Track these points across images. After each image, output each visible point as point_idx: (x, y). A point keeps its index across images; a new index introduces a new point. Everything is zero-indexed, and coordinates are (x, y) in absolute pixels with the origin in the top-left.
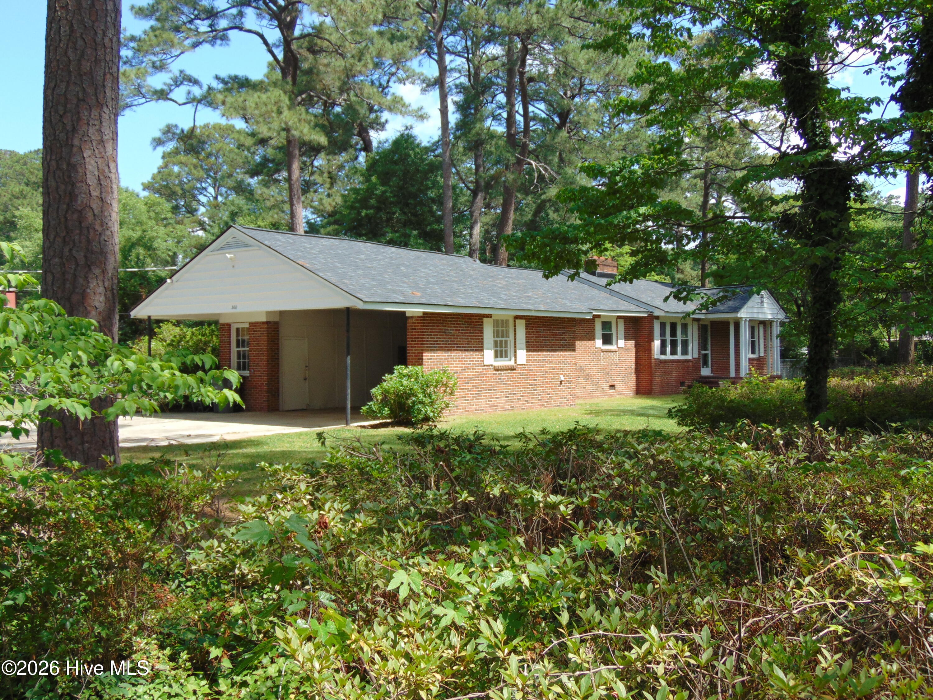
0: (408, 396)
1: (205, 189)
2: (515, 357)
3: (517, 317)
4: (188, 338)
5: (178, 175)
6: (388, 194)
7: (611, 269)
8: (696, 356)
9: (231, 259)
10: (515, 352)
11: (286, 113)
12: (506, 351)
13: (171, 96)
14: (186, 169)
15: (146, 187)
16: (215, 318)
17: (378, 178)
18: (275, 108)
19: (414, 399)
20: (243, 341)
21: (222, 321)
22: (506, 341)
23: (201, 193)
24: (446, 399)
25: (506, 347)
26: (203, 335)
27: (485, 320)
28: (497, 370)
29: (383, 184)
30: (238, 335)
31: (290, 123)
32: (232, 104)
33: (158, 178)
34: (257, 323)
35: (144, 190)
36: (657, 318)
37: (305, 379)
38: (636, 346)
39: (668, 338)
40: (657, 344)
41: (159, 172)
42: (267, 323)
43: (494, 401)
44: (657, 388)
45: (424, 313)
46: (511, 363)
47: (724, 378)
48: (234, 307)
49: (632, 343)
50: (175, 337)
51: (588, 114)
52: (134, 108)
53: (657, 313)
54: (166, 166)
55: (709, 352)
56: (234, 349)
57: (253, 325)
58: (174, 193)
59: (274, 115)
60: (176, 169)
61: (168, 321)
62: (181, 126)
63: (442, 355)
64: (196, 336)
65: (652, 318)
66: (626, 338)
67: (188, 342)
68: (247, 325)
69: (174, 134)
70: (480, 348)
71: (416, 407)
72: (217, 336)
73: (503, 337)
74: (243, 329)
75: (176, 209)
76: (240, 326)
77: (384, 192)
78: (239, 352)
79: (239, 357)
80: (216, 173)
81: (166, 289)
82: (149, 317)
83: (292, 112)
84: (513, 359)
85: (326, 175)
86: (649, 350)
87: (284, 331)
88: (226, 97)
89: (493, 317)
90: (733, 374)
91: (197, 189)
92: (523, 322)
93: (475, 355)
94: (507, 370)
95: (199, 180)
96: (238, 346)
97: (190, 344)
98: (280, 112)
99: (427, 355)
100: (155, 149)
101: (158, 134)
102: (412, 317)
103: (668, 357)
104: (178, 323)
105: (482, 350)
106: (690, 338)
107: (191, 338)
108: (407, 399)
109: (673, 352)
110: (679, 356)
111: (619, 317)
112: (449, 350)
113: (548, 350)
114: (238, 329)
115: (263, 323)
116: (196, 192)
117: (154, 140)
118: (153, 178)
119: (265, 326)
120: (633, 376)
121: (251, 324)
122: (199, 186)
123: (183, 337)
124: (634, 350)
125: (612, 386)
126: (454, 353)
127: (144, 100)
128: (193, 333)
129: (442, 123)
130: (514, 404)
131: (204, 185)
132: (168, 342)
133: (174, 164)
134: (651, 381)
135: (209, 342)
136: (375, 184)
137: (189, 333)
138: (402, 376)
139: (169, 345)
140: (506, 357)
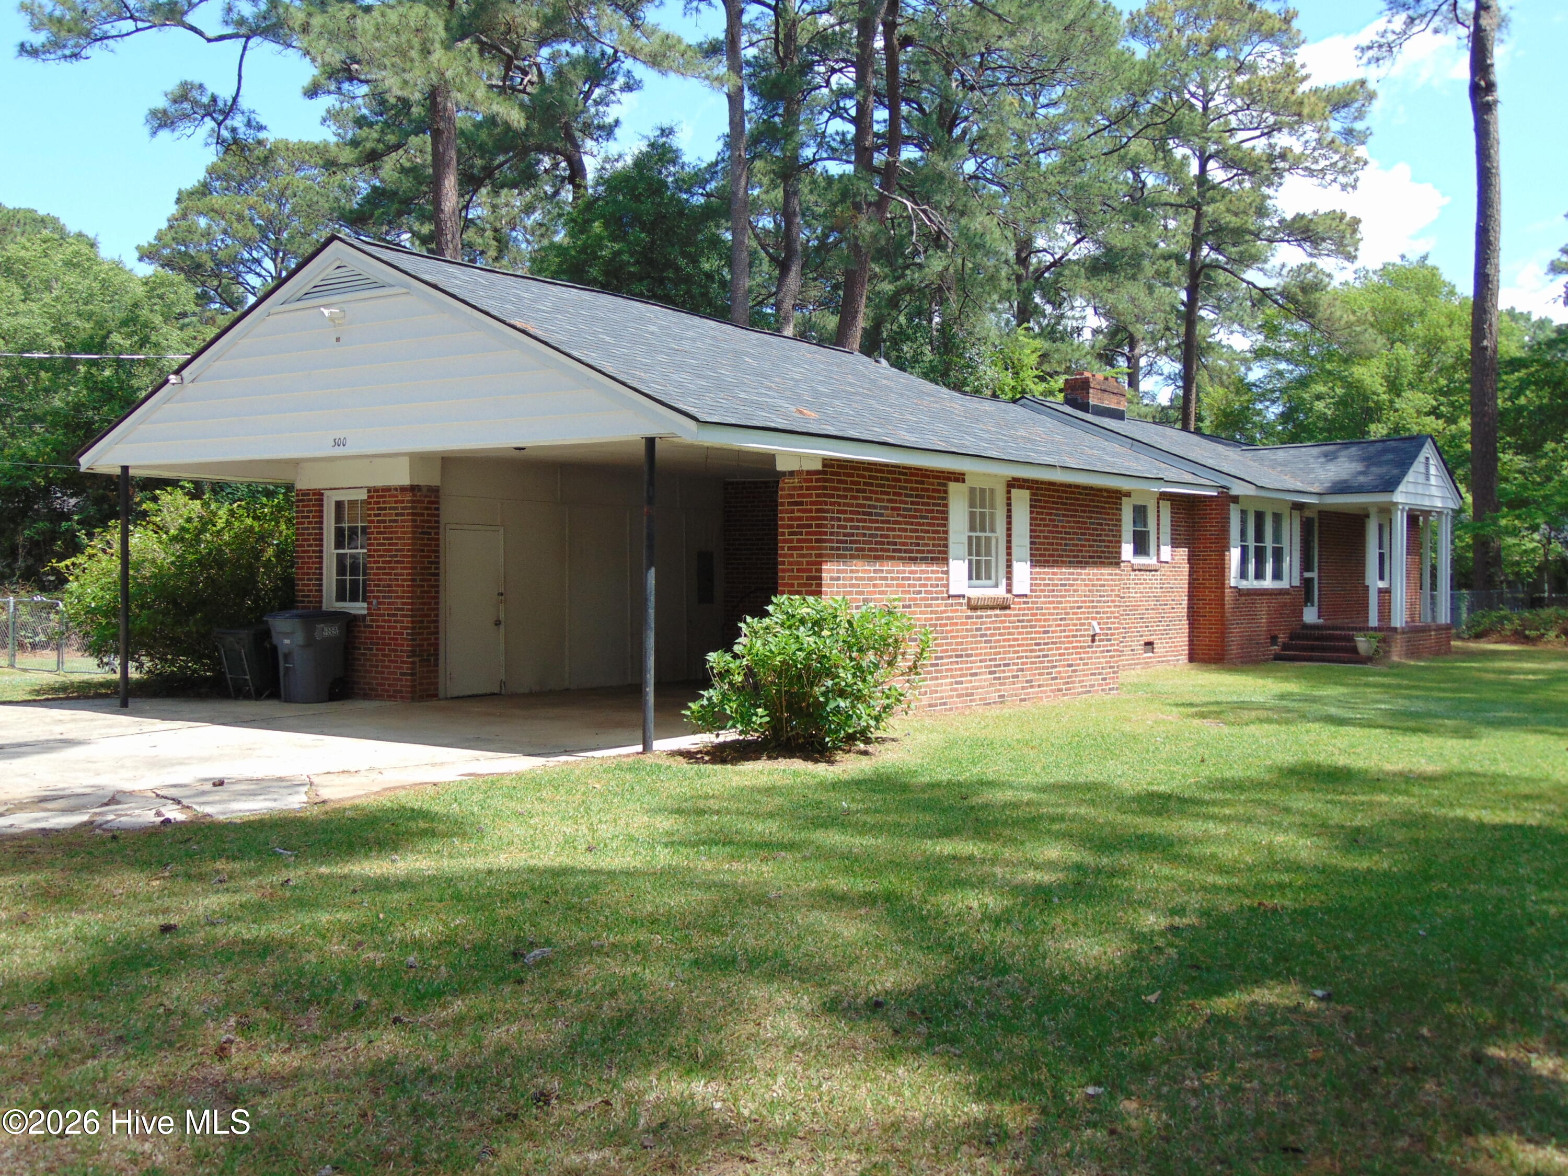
0: (816, 677)
1: (258, 262)
2: (1009, 578)
3: (1014, 483)
4: (220, 524)
5: (207, 234)
6: (625, 257)
7: (1115, 399)
8: (1296, 582)
9: (332, 319)
10: (1009, 566)
11: (438, 55)
12: (988, 563)
13: (190, 19)
14: (223, 223)
15: (146, 255)
16: (284, 477)
17: (606, 225)
18: (416, 42)
19: (830, 683)
20: (353, 531)
21: (303, 483)
22: (988, 539)
23: (251, 271)
24: (899, 684)
25: (988, 553)
26: (256, 518)
27: (953, 486)
28: (974, 608)
29: (614, 239)
30: (339, 518)
31: (449, 74)
32: (323, 26)
33: (168, 238)
34: (387, 489)
35: (141, 259)
36: (1235, 499)
37: (498, 623)
38: (1190, 560)
39: (1251, 544)
40: (1234, 555)
41: (171, 227)
42: (413, 488)
43: (968, 683)
44: (1234, 649)
45: (828, 463)
46: (1000, 592)
47: (1360, 629)
48: (337, 443)
49: (1183, 552)
50: (189, 520)
51: (1002, 121)
52: (110, 42)
53: (1237, 489)
54: (184, 216)
55: (1314, 575)
56: (330, 551)
57: (377, 494)
58: (199, 266)
59: (414, 54)
60: (203, 222)
61: (173, 483)
62: (211, 88)
63: (862, 569)
64: (239, 519)
65: (1226, 499)
66: (1175, 544)
67: (219, 533)
68: (363, 495)
69: (195, 103)
70: (941, 556)
71: (832, 705)
72: (289, 521)
73: (983, 529)
74: (353, 503)
75: (203, 299)
76: (345, 497)
77: (617, 254)
78: (341, 559)
79: (341, 570)
80: (278, 232)
81: (168, 400)
82: (125, 469)
83: (451, 54)
84: (1004, 582)
85: (489, 233)
86: (1221, 569)
87: (449, 512)
88: (310, 15)
89: (970, 482)
90: (1373, 621)
91: (243, 262)
92: (1026, 494)
93: (929, 571)
94: (992, 608)
95: (247, 244)
96: (339, 544)
97: (226, 537)
98: (426, 52)
99: (830, 570)
100: (154, 133)
101: (161, 103)
102: (792, 473)
103: (1251, 583)
104: (196, 493)
105: (945, 561)
106: (1285, 544)
107: (228, 523)
108: (812, 684)
109: (1259, 575)
110: (1268, 583)
111: (1164, 496)
112: (877, 558)
113: (1070, 564)
114: (339, 505)
115: (403, 489)
116: (241, 268)
117: (154, 113)
118: (159, 238)
119: (408, 497)
120: (1184, 626)
121: (373, 491)
122: (246, 256)
123: (206, 522)
124: (1186, 568)
125: (1149, 644)
126: (888, 566)
127: (129, 25)
128: (232, 513)
129: (732, 122)
130: (1007, 689)
131: (255, 254)
132: (173, 532)
133: (200, 213)
134: (1223, 634)
135: (271, 535)
136: (600, 238)
137: (223, 513)
138: (792, 621)
139: (174, 539)
140: (988, 577)
